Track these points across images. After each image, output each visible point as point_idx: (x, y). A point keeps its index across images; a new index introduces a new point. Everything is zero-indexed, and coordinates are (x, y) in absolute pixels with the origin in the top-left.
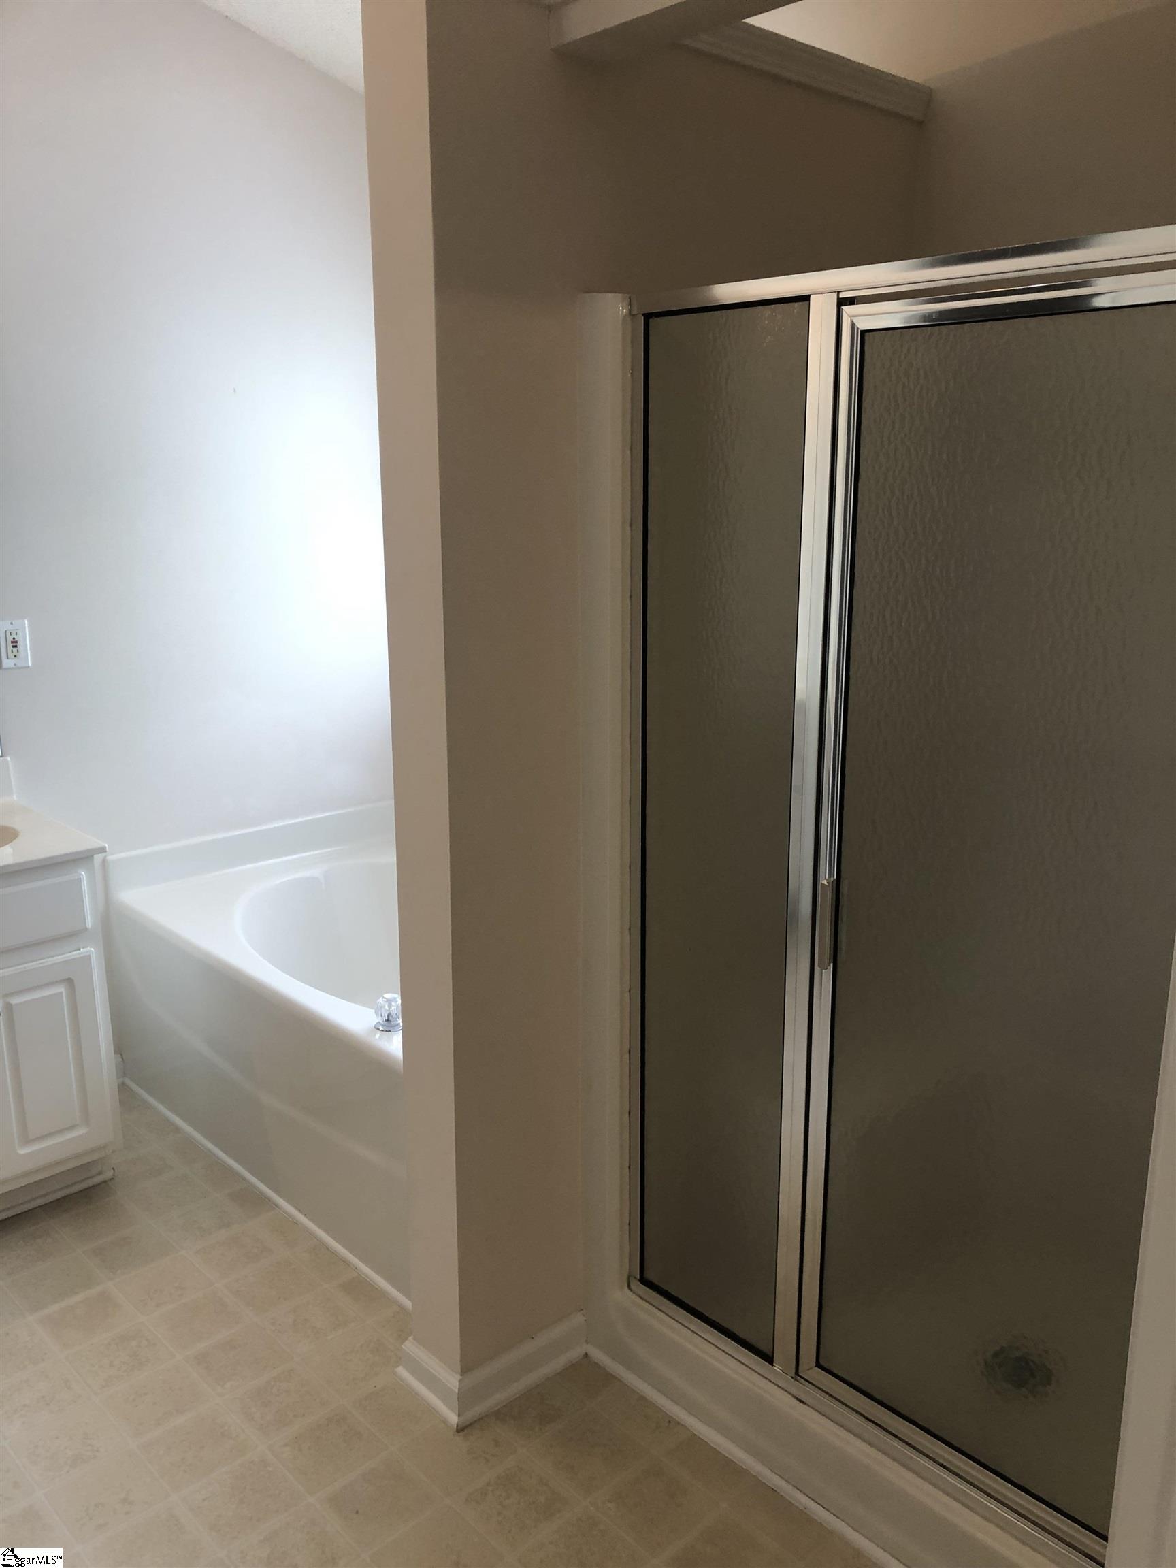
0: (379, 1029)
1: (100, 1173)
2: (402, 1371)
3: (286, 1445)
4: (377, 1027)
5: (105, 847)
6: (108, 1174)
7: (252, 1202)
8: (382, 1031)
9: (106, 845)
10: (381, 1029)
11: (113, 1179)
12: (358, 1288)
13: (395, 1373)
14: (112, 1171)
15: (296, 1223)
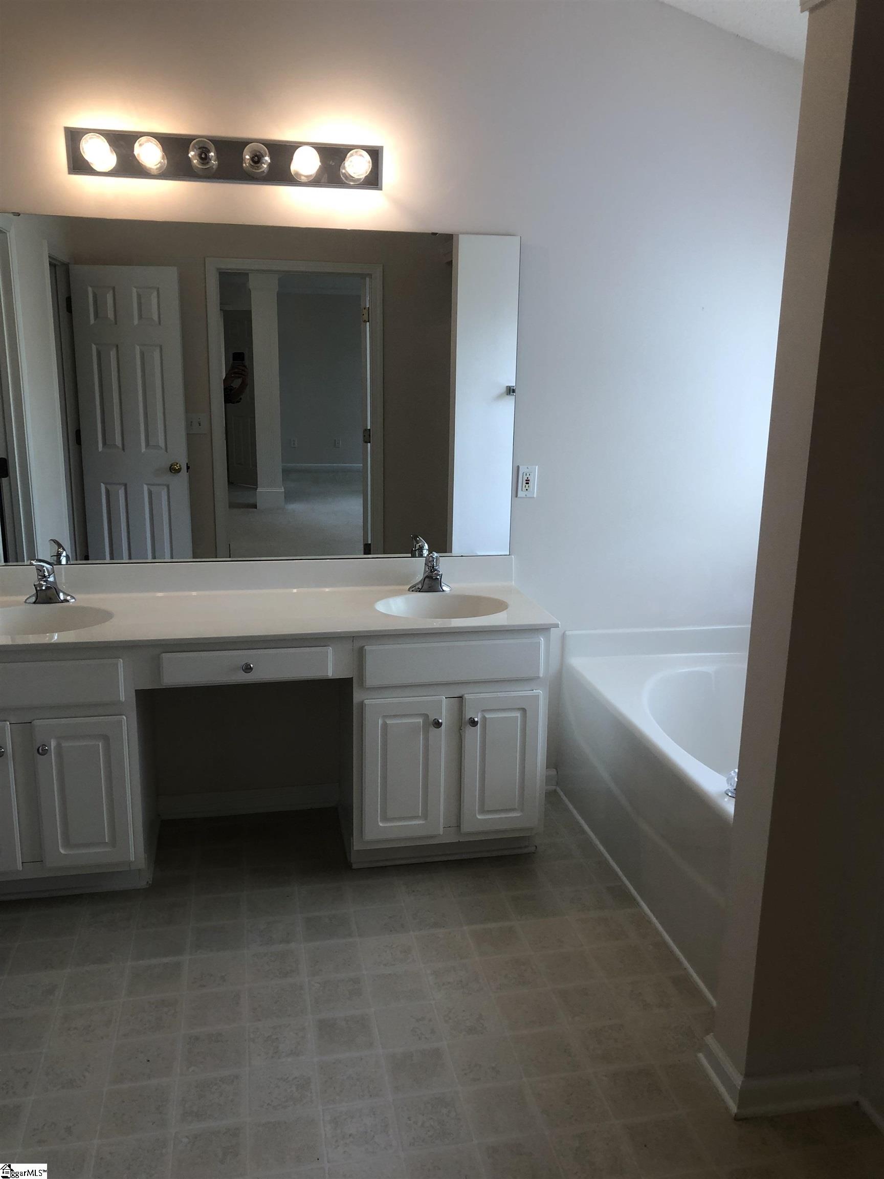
0: (728, 795)
1: (526, 847)
2: (701, 1055)
3: (606, 1076)
4: (727, 792)
5: (559, 624)
6: (532, 849)
7: (622, 897)
8: (730, 796)
9: (560, 623)
10: (730, 795)
11: (534, 853)
12: (683, 984)
13: (696, 1056)
14: (535, 848)
15: (650, 922)
